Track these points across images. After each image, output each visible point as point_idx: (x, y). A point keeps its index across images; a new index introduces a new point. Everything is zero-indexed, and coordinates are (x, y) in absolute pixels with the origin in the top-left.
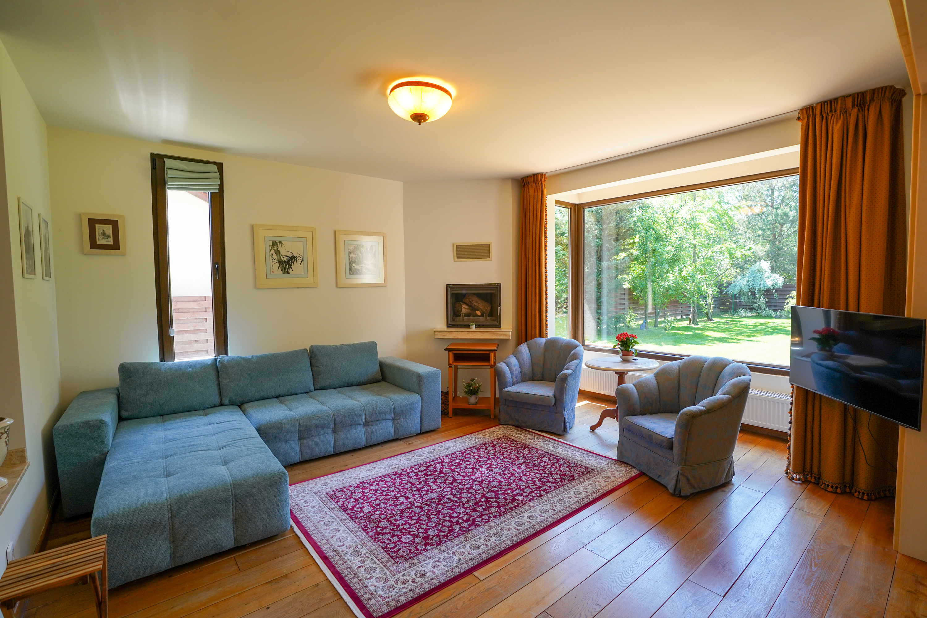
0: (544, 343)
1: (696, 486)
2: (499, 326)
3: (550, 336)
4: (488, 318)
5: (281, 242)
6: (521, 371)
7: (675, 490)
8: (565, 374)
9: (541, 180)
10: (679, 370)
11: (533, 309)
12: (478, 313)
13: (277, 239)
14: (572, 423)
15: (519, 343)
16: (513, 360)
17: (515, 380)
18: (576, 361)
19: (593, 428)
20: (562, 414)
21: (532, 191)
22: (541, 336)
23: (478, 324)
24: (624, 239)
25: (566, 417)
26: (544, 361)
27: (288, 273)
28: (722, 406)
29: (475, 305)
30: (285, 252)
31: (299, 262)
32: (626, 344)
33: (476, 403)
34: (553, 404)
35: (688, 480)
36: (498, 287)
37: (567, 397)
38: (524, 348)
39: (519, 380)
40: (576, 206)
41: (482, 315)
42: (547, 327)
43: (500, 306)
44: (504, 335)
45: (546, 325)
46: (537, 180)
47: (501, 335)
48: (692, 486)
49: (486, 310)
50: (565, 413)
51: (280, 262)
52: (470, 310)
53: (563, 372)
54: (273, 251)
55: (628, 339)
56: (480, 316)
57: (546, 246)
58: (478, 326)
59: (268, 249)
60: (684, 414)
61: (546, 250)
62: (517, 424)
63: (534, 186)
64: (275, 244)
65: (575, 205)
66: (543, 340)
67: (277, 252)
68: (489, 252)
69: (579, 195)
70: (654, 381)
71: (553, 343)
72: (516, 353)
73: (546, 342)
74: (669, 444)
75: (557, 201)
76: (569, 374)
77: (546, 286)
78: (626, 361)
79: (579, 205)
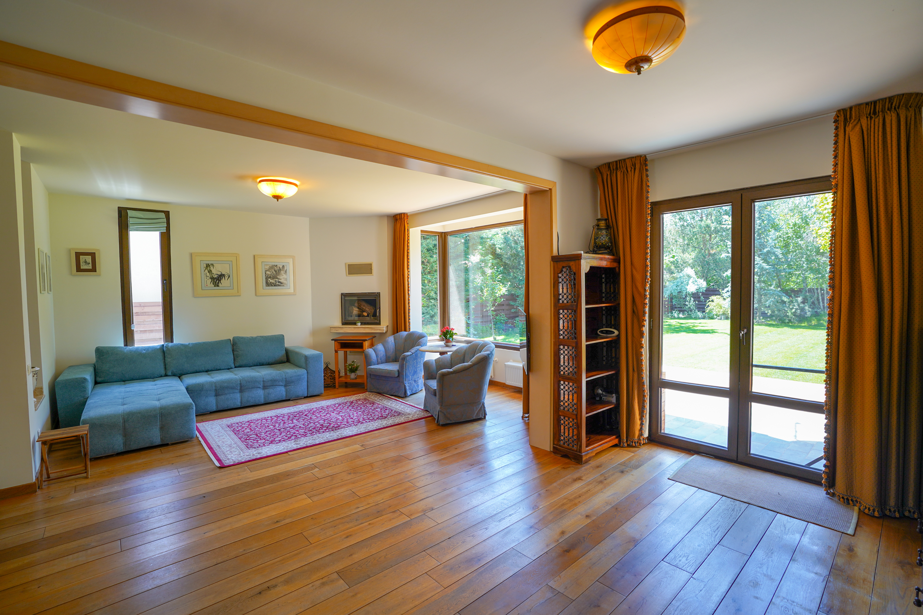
1: (451, 419)
2: (379, 324)
4: (372, 318)
5: (212, 265)
6: (386, 355)
7: (438, 421)
8: (404, 355)
9: (407, 218)
10: (466, 351)
11: (401, 311)
12: (365, 314)
13: (210, 263)
14: (414, 390)
15: (391, 335)
16: (380, 348)
17: (378, 361)
18: (418, 347)
20: (403, 382)
21: (400, 225)
22: (405, 331)
23: (362, 322)
25: (407, 385)
26: (404, 348)
27: (218, 286)
28: (466, 369)
29: (363, 308)
30: (216, 271)
31: (226, 278)
33: (356, 378)
34: (397, 375)
35: (442, 413)
36: (378, 294)
37: (407, 371)
38: (391, 339)
39: (384, 361)
41: (368, 316)
42: (409, 324)
43: (380, 309)
44: (380, 330)
45: (409, 322)
46: (402, 218)
47: (377, 330)
49: (371, 312)
50: (406, 382)
51: (212, 278)
52: (360, 311)
53: (410, 352)
54: (207, 271)
56: (366, 316)
57: (408, 265)
58: (362, 324)
59: (203, 269)
60: (440, 374)
61: (408, 268)
62: (378, 391)
63: (402, 221)
64: (208, 266)
65: (442, 233)
66: (404, 334)
67: (210, 271)
68: (371, 269)
70: (449, 359)
71: (413, 334)
72: (384, 343)
73: (407, 335)
74: (435, 392)
75: (422, 231)
76: (408, 356)
77: (408, 294)
78: (447, 346)
79: (444, 233)
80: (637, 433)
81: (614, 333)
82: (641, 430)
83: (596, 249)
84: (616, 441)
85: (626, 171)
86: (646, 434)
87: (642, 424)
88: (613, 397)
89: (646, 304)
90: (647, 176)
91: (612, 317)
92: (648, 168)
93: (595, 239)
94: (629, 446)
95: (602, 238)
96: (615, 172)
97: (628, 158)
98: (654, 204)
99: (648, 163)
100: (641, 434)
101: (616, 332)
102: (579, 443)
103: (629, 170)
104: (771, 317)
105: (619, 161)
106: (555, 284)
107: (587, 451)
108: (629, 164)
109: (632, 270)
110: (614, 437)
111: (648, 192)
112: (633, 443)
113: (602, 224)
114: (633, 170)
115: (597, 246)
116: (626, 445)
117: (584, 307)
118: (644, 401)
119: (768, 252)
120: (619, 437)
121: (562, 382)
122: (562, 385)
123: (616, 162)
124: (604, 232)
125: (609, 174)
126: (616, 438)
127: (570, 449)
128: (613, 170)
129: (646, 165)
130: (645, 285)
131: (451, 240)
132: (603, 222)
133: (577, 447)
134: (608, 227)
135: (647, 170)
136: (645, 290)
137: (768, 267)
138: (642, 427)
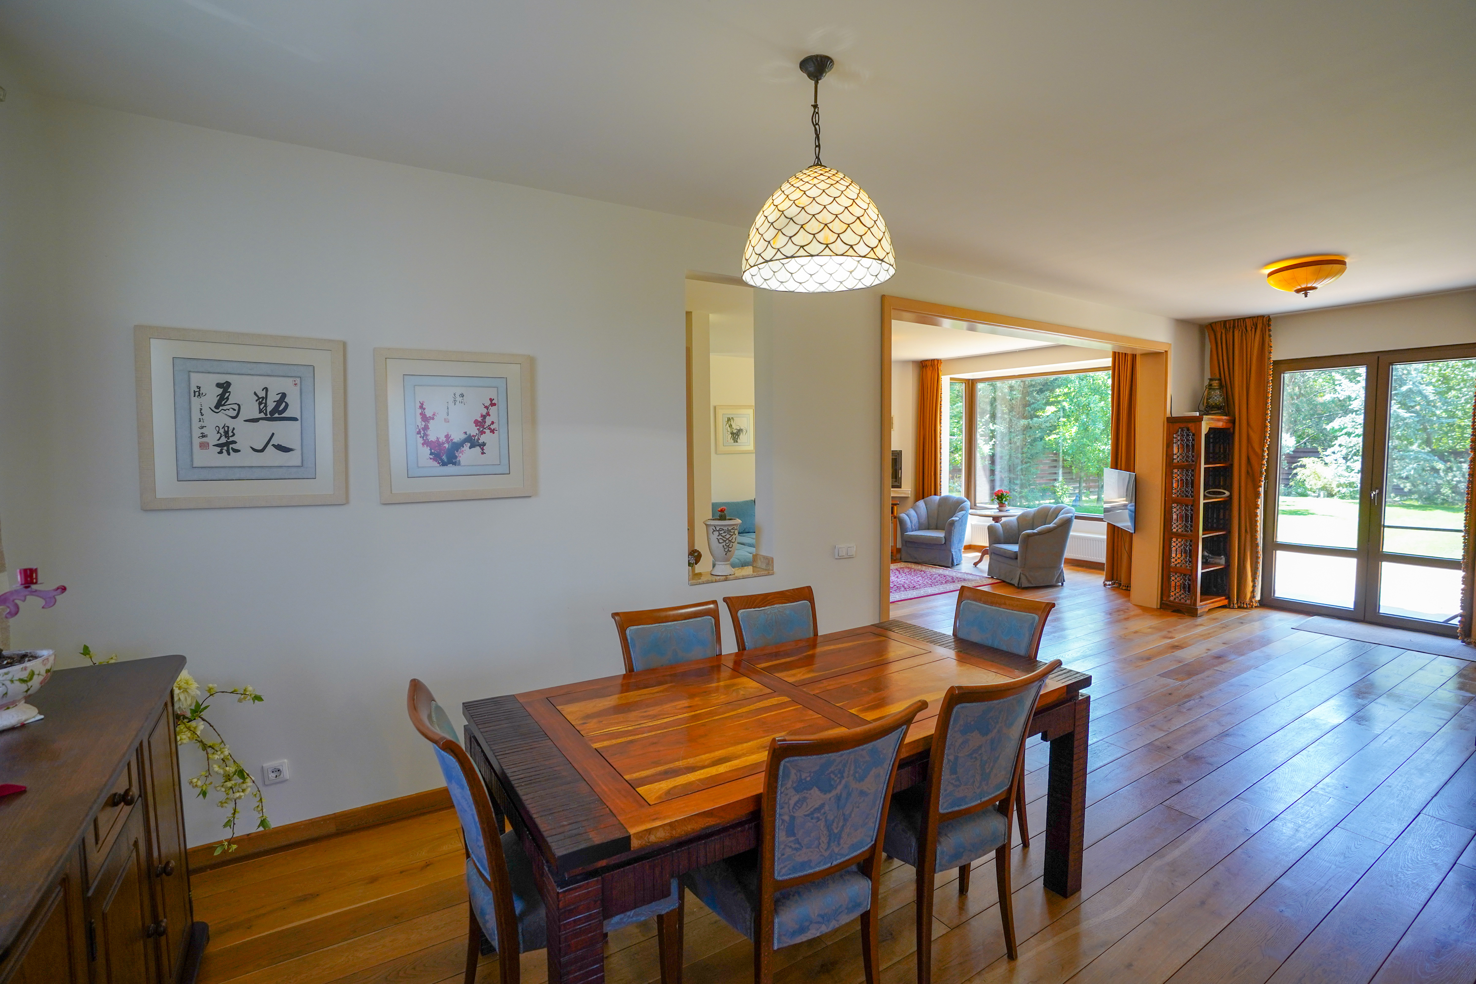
0: (938, 500)
1: (1032, 582)
2: (900, 486)
3: (943, 495)
5: (732, 418)
6: (919, 522)
7: (1018, 584)
8: (953, 520)
9: (937, 365)
10: (1034, 514)
11: (930, 471)
13: (730, 416)
14: (959, 560)
15: (917, 499)
16: (912, 512)
17: (914, 527)
18: (963, 512)
19: (976, 564)
20: (951, 551)
21: (929, 373)
22: (935, 495)
24: (1052, 391)
25: (954, 553)
26: (938, 515)
27: (737, 442)
28: (1050, 531)
30: (735, 427)
31: (744, 433)
32: (1001, 498)
34: (943, 542)
35: (1026, 577)
36: (900, 454)
37: (954, 538)
38: (921, 503)
39: (917, 528)
40: (971, 382)
42: (941, 487)
43: (901, 469)
44: (905, 493)
45: (940, 485)
46: (934, 365)
47: (902, 493)
48: (1029, 581)
50: (953, 550)
51: (732, 433)
53: (953, 518)
54: (728, 425)
55: (1002, 495)
57: (940, 420)
59: (725, 423)
60: (1024, 534)
61: (940, 423)
62: (915, 561)
63: (931, 369)
64: (729, 420)
65: (969, 381)
66: (937, 498)
67: (730, 426)
69: (973, 374)
70: (1016, 523)
71: (946, 499)
72: (914, 507)
73: (940, 499)
74: (1014, 556)
75: (951, 379)
76: (956, 521)
77: (940, 452)
78: (1000, 511)
79: (972, 380)
80: (1249, 595)
81: (1225, 493)
82: (1253, 591)
83: (1209, 409)
84: (1226, 602)
85: (1244, 329)
86: (1258, 597)
87: (1254, 586)
88: (1221, 559)
89: (1264, 465)
90: (1270, 336)
91: (1221, 478)
92: (1272, 328)
93: (1207, 399)
94: (1239, 607)
95: (1215, 398)
96: (1231, 331)
97: (1250, 318)
98: (1276, 363)
99: (1272, 323)
100: (1253, 597)
101: (1227, 493)
102: (1194, 598)
103: (1249, 329)
104: (1410, 492)
105: (1238, 319)
106: (1169, 445)
107: (1202, 606)
108: (1249, 323)
109: (1248, 431)
110: (1224, 598)
111: (1270, 352)
112: (1244, 604)
113: (1215, 384)
114: (1253, 330)
115: (1209, 406)
116: (1236, 606)
117: (1203, 466)
118: (1257, 563)
120: (1229, 598)
121: (1174, 539)
122: (1174, 542)
123: (1234, 320)
124: (1218, 392)
125: (1223, 332)
126: (1226, 599)
127: (1183, 604)
128: (1230, 328)
129: (1269, 325)
130: (1264, 446)
131: (981, 389)
132: (1217, 382)
133: (1191, 602)
134: (1221, 386)
135: (1270, 330)
136: (1263, 451)
137: (1408, 415)
138: (1254, 590)
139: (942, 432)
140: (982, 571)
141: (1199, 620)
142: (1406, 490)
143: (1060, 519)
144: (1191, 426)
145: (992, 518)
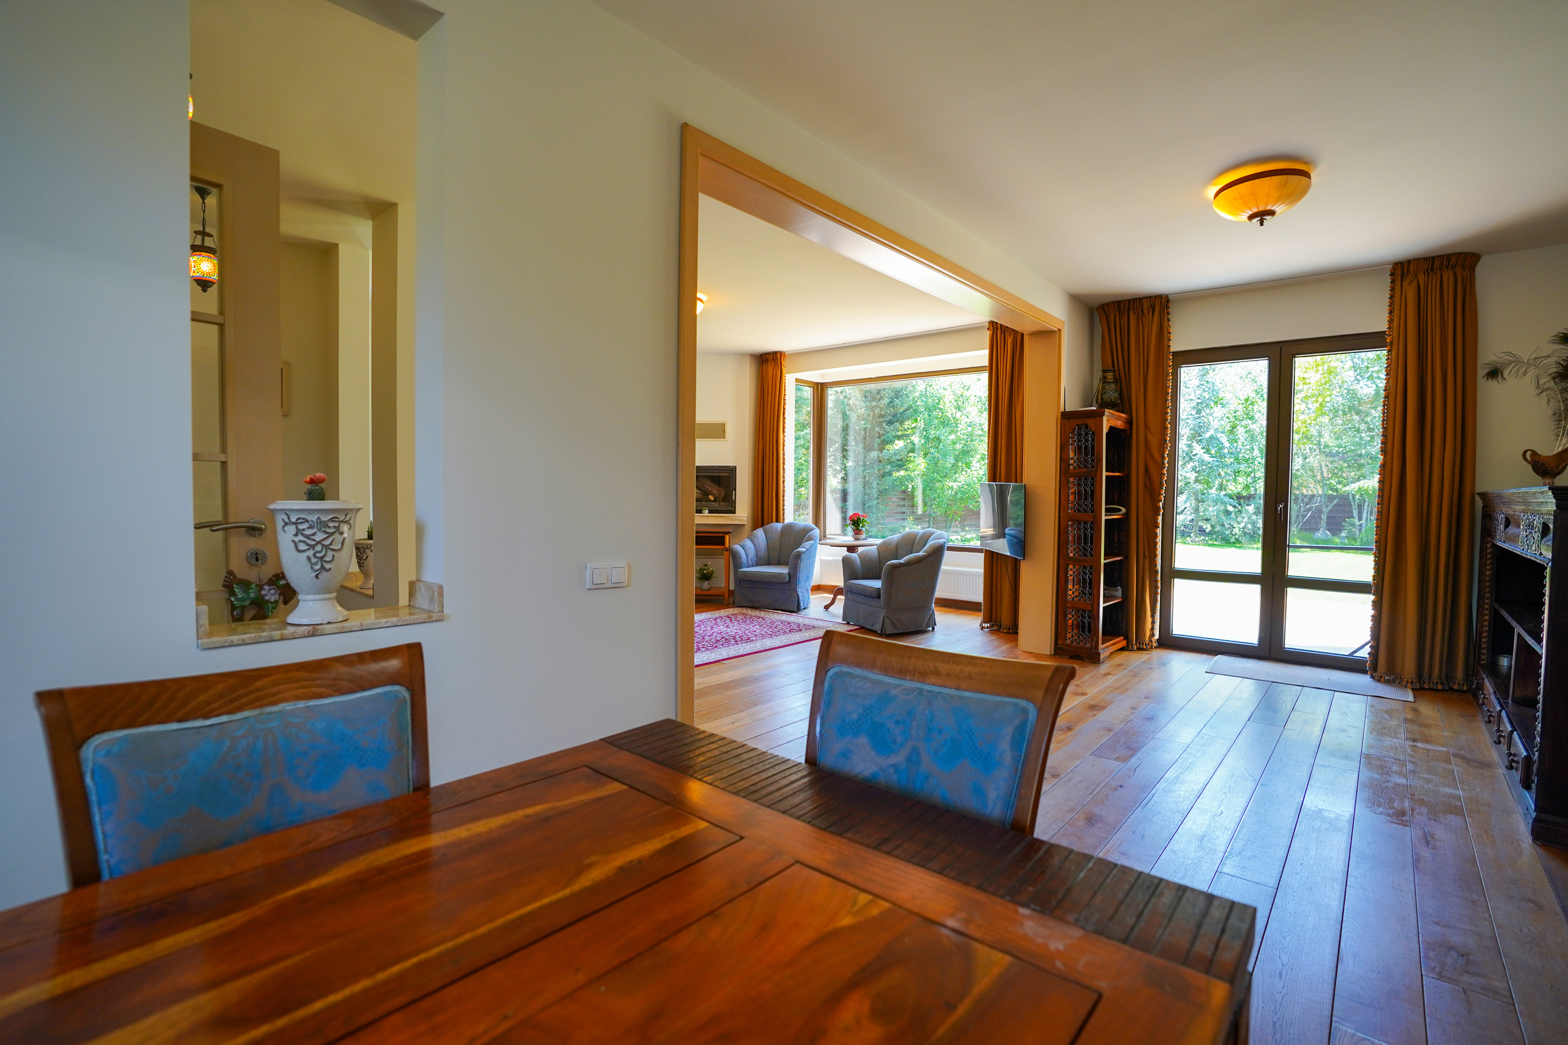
0: (780, 528)
1: (899, 627)
2: (733, 512)
3: (786, 521)
4: (722, 503)
6: (757, 556)
7: (882, 631)
8: (799, 552)
9: (781, 359)
10: (898, 542)
11: (770, 493)
12: (711, 498)
14: (806, 602)
15: (755, 527)
16: (748, 543)
17: (750, 562)
18: (812, 542)
19: (827, 607)
20: (796, 592)
21: (770, 369)
22: (777, 521)
23: (710, 509)
25: (800, 594)
26: (780, 547)
28: (919, 560)
29: (707, 489)
32: (857, 523)
33: (709, 589)
34: (787, 580)
35: (892, 621)
36: (732, 471)
37: (800, 575)
38: (760, 532)
39: (755, 563)
40: (820, 385)
41: (715, 501)
42: (784, 512)
43: (735, 490)
44: (739, 520)
45: (783, 509)
46: (777, 358)
47: (736, 520)
48: (895, 626)
49: (720, 494)
50: (799, 590)
52: (702, 494)
53: (799, 549)
55: (859, 519)
56: (713, 501)
57: (784, 427)
58: (710, 512)
60: (888, 565)
61: (784, 432)
62: (752, 605)
63: (773, 363)
65: (818, 384)
66: (780, 525)
68: (724, 431)
69: (822, 375)
70: (876, 553)
71: (789, 528)
72: (751, 538)
73: (783, 527)
74: (877, 594)
75: (797, 380)
76: (803, 552)
77: (784, 469)
78: (856, 539)
79: (822, 384)
80: (1148, 633)
81: (1121, 510)
82: (1152, 629)
83: (1105, 405)
84: (1124, 643)
85: (1140, 312)
86: (1157, 637)
87: (1153, 622)
88: (1117, 591)
89: (1164, 474)
90: (1169, 320)
91: (1116, 492)
92: (1170, 310)
93: (1102, 395)
94: (1139, 649)
95: (1111, 393)
96: (1126, 313)
97: (1147, 297)
98: (1175, 354)
99: (1170, 305)
100: (1153, 635)
101: (1124, 510)
102: (1095, 639)
103: (1145, 311)
104: (1210, 533)
105: (1134, 300)
106: (1063, 448)
107: (1105, 649)
108: (1146, 304)
109: (1146, 434)
110: (1122, 638)
111: (1170, 340)
112: (1143, 644)
113: (1110, 376)
114: (1151, 312)
115: (1104, 403)
116: (1135, 647)
117: (1104, 474)
118: (1156, 593)
119: (1211, 438)
120: (1127, 638)
121: (1071, 567)
122: (1071, 570)
123: (1129, 300)
124: (1113, 386)
125: (1117, 314)
126: (1124, 639)
127: (1082, 648)
128: (1124, 310)
129: (1168, 308)
130: (1164, 452)
131: (832, 395)
132: (1111, 374)
133: (1092, 645)
134: (1116, 381)
135: (1168, 314)
136: (1163, 458)
138: (1152, 627)
139: (786, 443)
140: (834, 616)
141: (1103, 668)
142: (1207, 531)
143: (931, 546)
144: (1091, 422)
145: (846, 548)
